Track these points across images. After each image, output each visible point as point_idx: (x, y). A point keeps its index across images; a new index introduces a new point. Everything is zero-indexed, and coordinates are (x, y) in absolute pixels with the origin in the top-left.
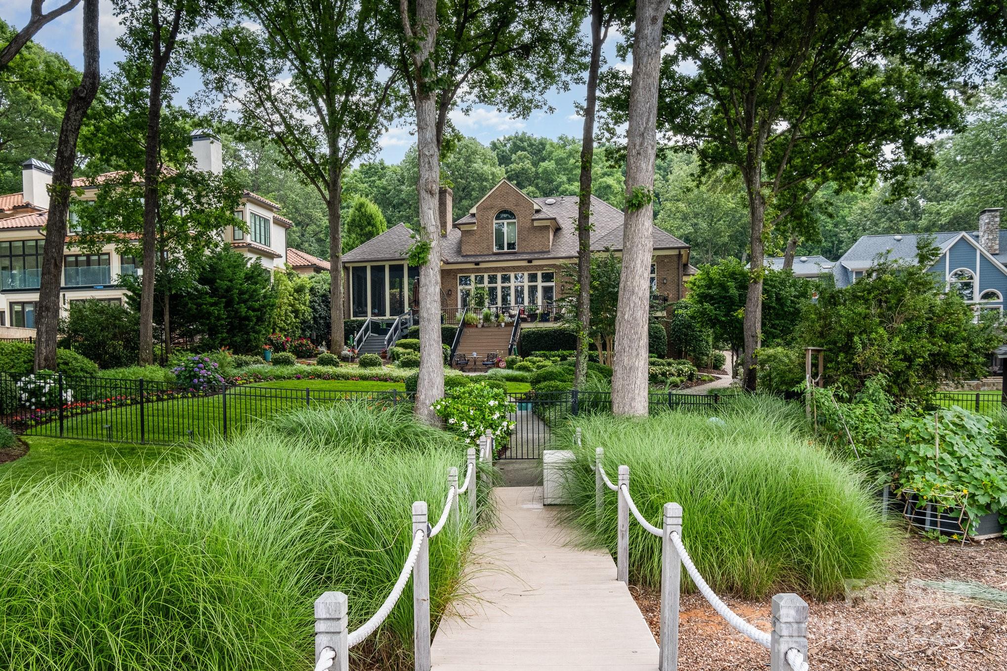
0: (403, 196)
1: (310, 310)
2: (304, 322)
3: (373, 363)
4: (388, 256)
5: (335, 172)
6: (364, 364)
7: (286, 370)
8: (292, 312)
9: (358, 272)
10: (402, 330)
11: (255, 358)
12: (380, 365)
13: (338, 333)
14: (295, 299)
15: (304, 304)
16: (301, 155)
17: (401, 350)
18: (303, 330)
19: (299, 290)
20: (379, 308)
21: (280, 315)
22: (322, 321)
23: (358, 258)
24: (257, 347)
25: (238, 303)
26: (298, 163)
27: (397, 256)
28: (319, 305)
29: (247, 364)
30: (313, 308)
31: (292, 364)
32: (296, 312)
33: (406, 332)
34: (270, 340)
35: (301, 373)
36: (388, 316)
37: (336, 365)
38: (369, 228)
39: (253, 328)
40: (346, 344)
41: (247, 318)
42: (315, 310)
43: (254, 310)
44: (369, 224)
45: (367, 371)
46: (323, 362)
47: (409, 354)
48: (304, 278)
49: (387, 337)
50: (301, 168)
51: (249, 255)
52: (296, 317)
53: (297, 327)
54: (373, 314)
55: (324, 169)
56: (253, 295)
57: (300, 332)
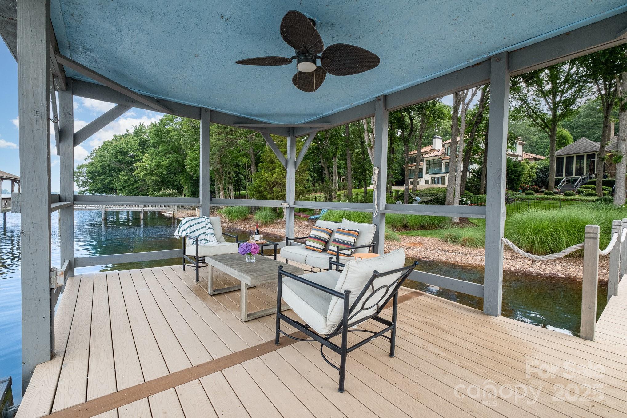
0: (580, 123)
1: (535, 175)
2: (533, 180)
3: (571, 195)
4: (575, 152)
5: (554, 124)
6: (566, 195)
7: (532, 197)
8: (528, 176)
9: (560, 160)
10: (583, 182)
11: (518, 193)
12: (574, 195)
13: (552, 184)
14: (530, 171)
15: (534, 173)
16: (539, 121)
17: (584, 189)
18: (532, 183)
19: (532, 168)
20: (569, 173)
21: (524, 178)
22: (540, 179)
23: (560, 154)
24: (516, 189)
25: (511, 174)
26: (538, 124)
27: (581, 152)
28: (539, 173)
29: (516, 194)
30: (536, 174)
31: (534, 194)
32: (530, 176)
33: (585, 182)
34: (520, 186)
35: (538, 198)
36: (574, 176)
37: (553, 195)
38: (564, 141)
39: (515, 182)
40: (555, 188)
41: (514, 179)
42: (537, 175)
43: (516, 176)
44: (564, 139)
45: (568, 197)
46: (546, 194)
47: (588, 191)
48: (533, 163)
49: (575, 185)
50: (539, 125)
51: (513, 158)
52: (530, 178)
53: (530, 182)
54: (566, 176)
55: (549, 124)
56: (516, 171)
57: (531, 183)
